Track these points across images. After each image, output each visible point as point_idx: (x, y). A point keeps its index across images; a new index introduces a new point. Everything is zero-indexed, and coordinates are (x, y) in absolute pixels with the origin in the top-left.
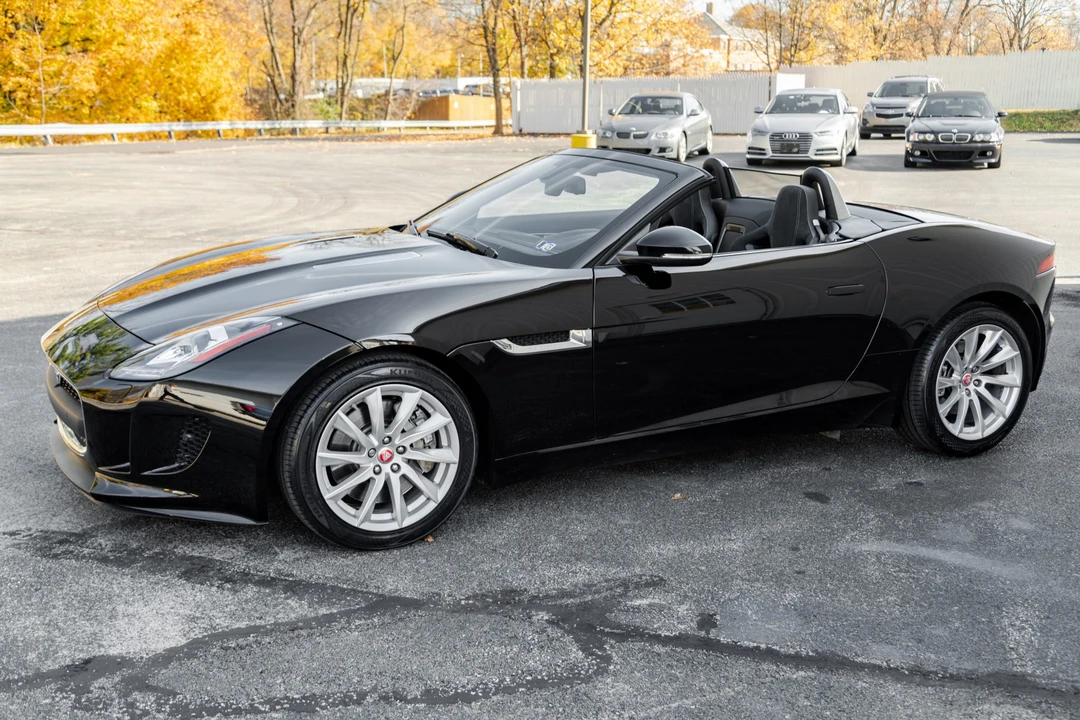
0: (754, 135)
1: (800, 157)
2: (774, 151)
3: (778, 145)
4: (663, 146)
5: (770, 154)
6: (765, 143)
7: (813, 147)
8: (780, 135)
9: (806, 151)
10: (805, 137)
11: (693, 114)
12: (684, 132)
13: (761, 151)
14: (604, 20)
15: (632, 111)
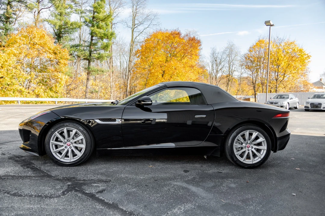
0: (306, 104)
1: (319, 109)
2: (311, 107)
3: (312, 106)
4: (282, 105)
5: (310, 108)
6: (309, 106)
7: (322, 106)
8: (313, 103)
9: (320, 108)
10: (320, 104)
11: (292, 99)
12: (288, 103)
13: (308, 107)
14: (282, 80)
15: (277, 98)
